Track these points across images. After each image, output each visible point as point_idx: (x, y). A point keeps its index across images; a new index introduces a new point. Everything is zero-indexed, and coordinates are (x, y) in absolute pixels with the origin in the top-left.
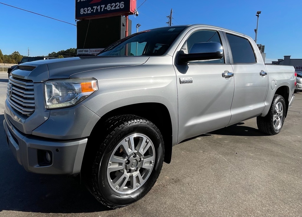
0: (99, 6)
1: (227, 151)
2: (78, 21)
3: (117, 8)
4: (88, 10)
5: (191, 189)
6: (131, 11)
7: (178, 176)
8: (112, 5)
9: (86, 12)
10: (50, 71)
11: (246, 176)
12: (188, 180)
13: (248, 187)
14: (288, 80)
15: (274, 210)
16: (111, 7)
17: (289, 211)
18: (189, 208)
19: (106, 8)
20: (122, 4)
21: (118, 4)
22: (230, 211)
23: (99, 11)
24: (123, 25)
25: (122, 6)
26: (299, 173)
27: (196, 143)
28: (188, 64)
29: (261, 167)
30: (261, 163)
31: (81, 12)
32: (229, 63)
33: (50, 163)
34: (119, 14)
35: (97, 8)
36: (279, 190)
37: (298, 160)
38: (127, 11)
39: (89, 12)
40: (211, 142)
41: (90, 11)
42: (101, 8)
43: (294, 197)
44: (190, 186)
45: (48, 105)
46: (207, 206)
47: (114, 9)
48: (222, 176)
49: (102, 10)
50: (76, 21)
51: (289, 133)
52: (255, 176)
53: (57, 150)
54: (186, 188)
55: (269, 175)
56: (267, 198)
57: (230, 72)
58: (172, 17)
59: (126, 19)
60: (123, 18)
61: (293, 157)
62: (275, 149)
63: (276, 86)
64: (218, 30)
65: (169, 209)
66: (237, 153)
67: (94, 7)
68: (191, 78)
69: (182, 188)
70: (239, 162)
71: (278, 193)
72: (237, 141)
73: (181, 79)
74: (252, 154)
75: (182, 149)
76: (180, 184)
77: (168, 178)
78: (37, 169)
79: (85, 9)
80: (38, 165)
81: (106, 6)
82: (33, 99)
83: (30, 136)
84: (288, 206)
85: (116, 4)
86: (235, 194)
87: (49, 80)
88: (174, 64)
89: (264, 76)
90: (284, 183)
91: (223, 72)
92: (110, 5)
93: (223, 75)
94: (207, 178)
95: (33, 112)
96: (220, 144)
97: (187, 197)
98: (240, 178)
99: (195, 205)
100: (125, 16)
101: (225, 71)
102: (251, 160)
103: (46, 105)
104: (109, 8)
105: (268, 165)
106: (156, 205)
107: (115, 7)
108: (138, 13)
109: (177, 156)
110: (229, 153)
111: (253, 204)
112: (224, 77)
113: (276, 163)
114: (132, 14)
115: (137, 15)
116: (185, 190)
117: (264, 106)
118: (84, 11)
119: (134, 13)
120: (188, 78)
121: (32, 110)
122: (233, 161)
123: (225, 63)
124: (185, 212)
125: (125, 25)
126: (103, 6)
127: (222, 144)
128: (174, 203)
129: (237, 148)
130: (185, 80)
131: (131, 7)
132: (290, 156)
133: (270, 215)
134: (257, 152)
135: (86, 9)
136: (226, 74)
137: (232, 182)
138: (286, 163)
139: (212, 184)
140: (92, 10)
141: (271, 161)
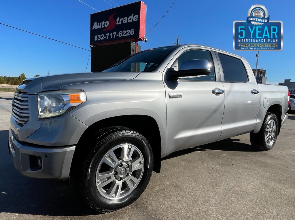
0: (112, 33)
1: (224, 162)
2: (93, 46)
3: (128, 35)
4: (101, 37)
5: (189, 194)
6: (140, 37)
7: (177, 183)
8: (123, 32)
9: (99, 38)
10: (43, 84)
11: (239, 183)
12: (186, 185)
13: (241, 193)
14: (280, 99)
15: (263, 213)
16: (123, 33)
17: (277, 214)
18: (186, 209)
19: (117, 35)
20: (132, 31)
21: (128, 31)
22: (222, 212)
23: (111, 37)
24: (133, 51)
25: (132, 33)
26: (290, 182)
27: (197, 155)
28: (178, 80)
29: (254, 176)
30: (255, 173)
31: (95, 39)
32: (220, 81)
33: (41, 168)
34: (129, 41)
35: (109, 35)
36: (270, 196)
37: (291, 172)
38: (136, 38)
39: (102, 39)
40: (210, 154)
41: (104, 38)
42: (113, 35)
43: (283, 202)
44: (188, 191)
45: (40, 115)
46: (202, 208)
47: (125, 35)
48: (218, 183)
49: (114, 37)
50: (90, 46)
51: (284, 148)
52: (248, 184)
53: (46, 156)
54: (184, 192)
55: (261, 184)
56: (258, 203)
57: (220, 89)
58: (178, 43)
59: (136, 45)
60: (133, 44)
61: (286, 168)
62: (269, 161)
63: (268, 104)
64: (210, 50)
65: (168, 209)
66: (233, 164)
67: (107, 34)
68: (180, 93)
69: (181, 192)
70: (235, 172)
71: (268, 198)
72: (234, 155)
73: (170, 94)
74: (247, 165)
75: (183, 160)
76: (179, 189)
77: (168, 183)
78: (29, 173)
79: (98, 36)
80: (31, 170)
81: (117, 33)
82: (27, 109)
83: (24, 144)
84: (276, 210)
85: (127, 31)
86: (229, 199)
87: (42, 92)
88: (163, 80)
89: (256, 95)
90: (275, 190)
91: (214, 89)
92: (121, 32)
93: (213, 92)
94: (204, 185)
95: (27, 121)
96: (218, 156)
97: (185, 200)
98: (234, 186)
99: (191, 206)
100: (134, 42)
101: (215, 88)
102: (246, 170)
103: (39, 115)
104: (120, 35)
105: (262, 175)
106: (156, 205)
107: (126, 34)
108: (146, 40)
109: (177, 166)
110: (225, 164)
111: (245, 207)
112: (214, 94)
113: (269, 173)
114: (141, 40)
115: (146, 41)
116: (183, 194)
117: (256, 122)
118: (98, 38)
119: (143, 39)
120: (177, 93)
121: (26, 120)
122: (229, 171)
123: (216, 80)
124: (182, 212)
125: (134, 50)
126: (115, 33)
127: (220, 157)
128: (172, 204)
129: (234, 160)
130: (174, 95)
131: (140, 34)
132: (283, 168)
133: (259, 216)
134: (252, 164)
135: (100, 35)
136: (217, 91)
137: (226, 189)
138: (278, 174)
139: (208, 190)
140: (105, 37)
141: (264, 172)
